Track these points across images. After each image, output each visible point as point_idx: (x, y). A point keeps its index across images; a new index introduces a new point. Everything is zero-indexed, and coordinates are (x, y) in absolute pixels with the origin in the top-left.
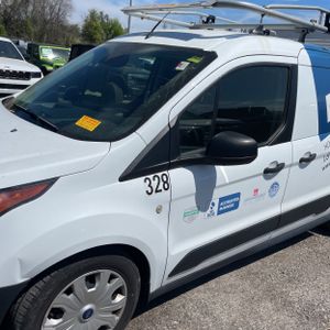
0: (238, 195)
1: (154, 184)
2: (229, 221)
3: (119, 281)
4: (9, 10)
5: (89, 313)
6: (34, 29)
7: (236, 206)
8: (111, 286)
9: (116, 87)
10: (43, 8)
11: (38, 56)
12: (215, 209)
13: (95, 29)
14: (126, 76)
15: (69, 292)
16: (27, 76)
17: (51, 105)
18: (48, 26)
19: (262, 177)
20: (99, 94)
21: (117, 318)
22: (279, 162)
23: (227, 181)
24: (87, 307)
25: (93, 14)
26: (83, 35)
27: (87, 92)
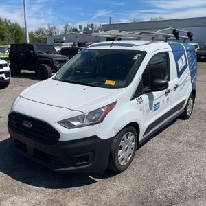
0: (159, 103)
1: (139, 101)
5: (127, 148)
8: (131, 138)
12: (154, 109)
13: (3, 30)
15: (123, 140)
21: (133, 151)
23: (156, 98)
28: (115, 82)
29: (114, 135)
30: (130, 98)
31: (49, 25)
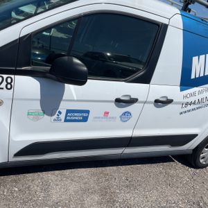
0: (88, 112)
12: (63, 116)
19: (113, 104)
22: (132, 97)
23: (75, 98)
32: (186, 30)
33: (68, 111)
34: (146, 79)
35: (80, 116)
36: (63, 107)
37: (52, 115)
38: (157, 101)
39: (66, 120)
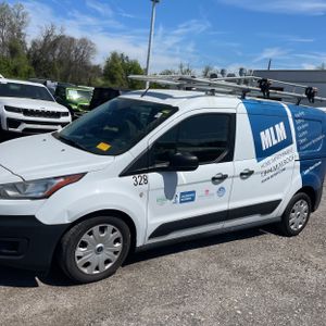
0: (194, 192)
1: (139, 180)
2: (188, 209)
3: (118, 234)
4: (38, 53)
5: (100, 249)
6: (59, 70)
7: (193, 199)
8: (113, 236)
9: (130, 124)
10: (69, 51)
11: (65, 97)
12: (178, 199)
13: (116, 69)
14: (139, 115)
15: (90, 234)
16: (58, 115)
17: (81, 137)
18: (73, 68)
19: (210, 182)
20: (116, 129)
21: (116, 257)
23: (185, 182)
24: (99, 245)
25: (114, 55)
26: (104, 75)
27: (107, 128)
28: (109, 146)
29: (67, 222)
30: (119, 173)
31: (181, 67)
32: (250, 114)
33: (182, 194)
34: (229, 158)
35: (189, 197)
36: (179, 190)
37: (171, 199)
38: (242, 174)
39: (181, 202)
